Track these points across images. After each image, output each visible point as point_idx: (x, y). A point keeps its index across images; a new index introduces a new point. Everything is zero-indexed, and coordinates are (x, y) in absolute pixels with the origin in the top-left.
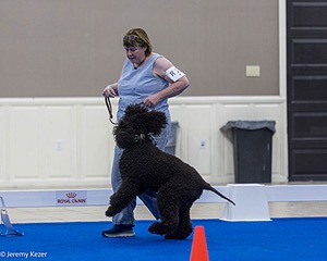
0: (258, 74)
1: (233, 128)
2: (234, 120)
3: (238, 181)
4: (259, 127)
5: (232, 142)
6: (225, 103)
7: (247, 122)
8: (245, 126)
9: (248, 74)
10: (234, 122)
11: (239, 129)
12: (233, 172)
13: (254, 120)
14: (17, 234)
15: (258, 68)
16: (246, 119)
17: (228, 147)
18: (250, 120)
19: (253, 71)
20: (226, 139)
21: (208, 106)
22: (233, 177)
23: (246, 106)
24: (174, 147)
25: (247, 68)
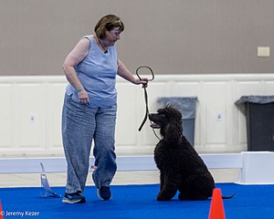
0: (268, 55)
1: (246, 103)
2: (246, 95)
3: (250, 149)
4: (269, 101)
5: (246, 115)
6: (238, 80)
7: (259, 97)
8: (257, 101)
9: (259, 55)
10: (247, 97)
11: (250, 103)
12: (246, 140)
13: (265, 95)
14: (55, 196)
15: (268, 49)
16: (257, 94)
17: (241, 120)
18: (261, 94)
19: (264, 51)
20: (239, 112)
21: (224, 83)
22: (246, 145)
23: (258, 82)
24: (194, 119)
25: (259, 49)
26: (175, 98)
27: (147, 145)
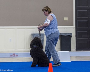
0: (67, 20)
4: (67, 35)
5: (60, 39)
7: (64, 33)
8: (63, 35)
9: (64, 20)
11: (62, 36)
12: (60, 48)
15: (67, 18)
18: (65, 33)
19: (66, 19)
22: (60, 49)
23: (64, 29)
24: (43, 41)
25: (64, 18)
26: (37, 34)
27: (28, 49)
